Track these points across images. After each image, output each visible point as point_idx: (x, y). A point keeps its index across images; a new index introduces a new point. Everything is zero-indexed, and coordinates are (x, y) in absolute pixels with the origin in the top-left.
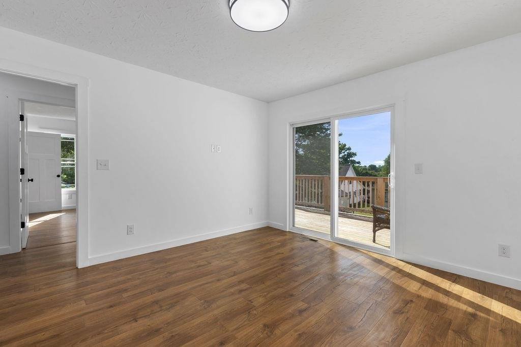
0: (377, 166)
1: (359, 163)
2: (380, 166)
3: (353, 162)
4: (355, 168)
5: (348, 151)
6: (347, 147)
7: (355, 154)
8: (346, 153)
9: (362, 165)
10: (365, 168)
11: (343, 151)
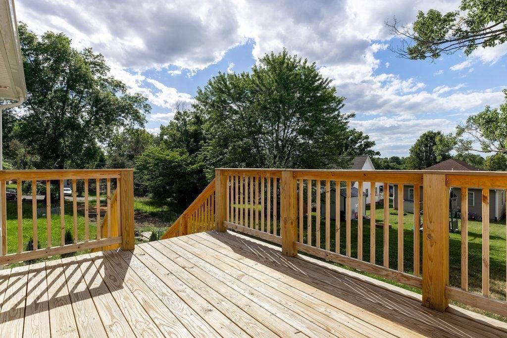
0: (401, 158)
1: (378, 153)
2: (403, 158)
3: (371, 153)
4: (373, 160)
5: (365, 140)
6: (364, 135)
7: (373, 144)
8: (363, 143)
9: (382, 156)
10: (386, 160)
11: (359, 141)
